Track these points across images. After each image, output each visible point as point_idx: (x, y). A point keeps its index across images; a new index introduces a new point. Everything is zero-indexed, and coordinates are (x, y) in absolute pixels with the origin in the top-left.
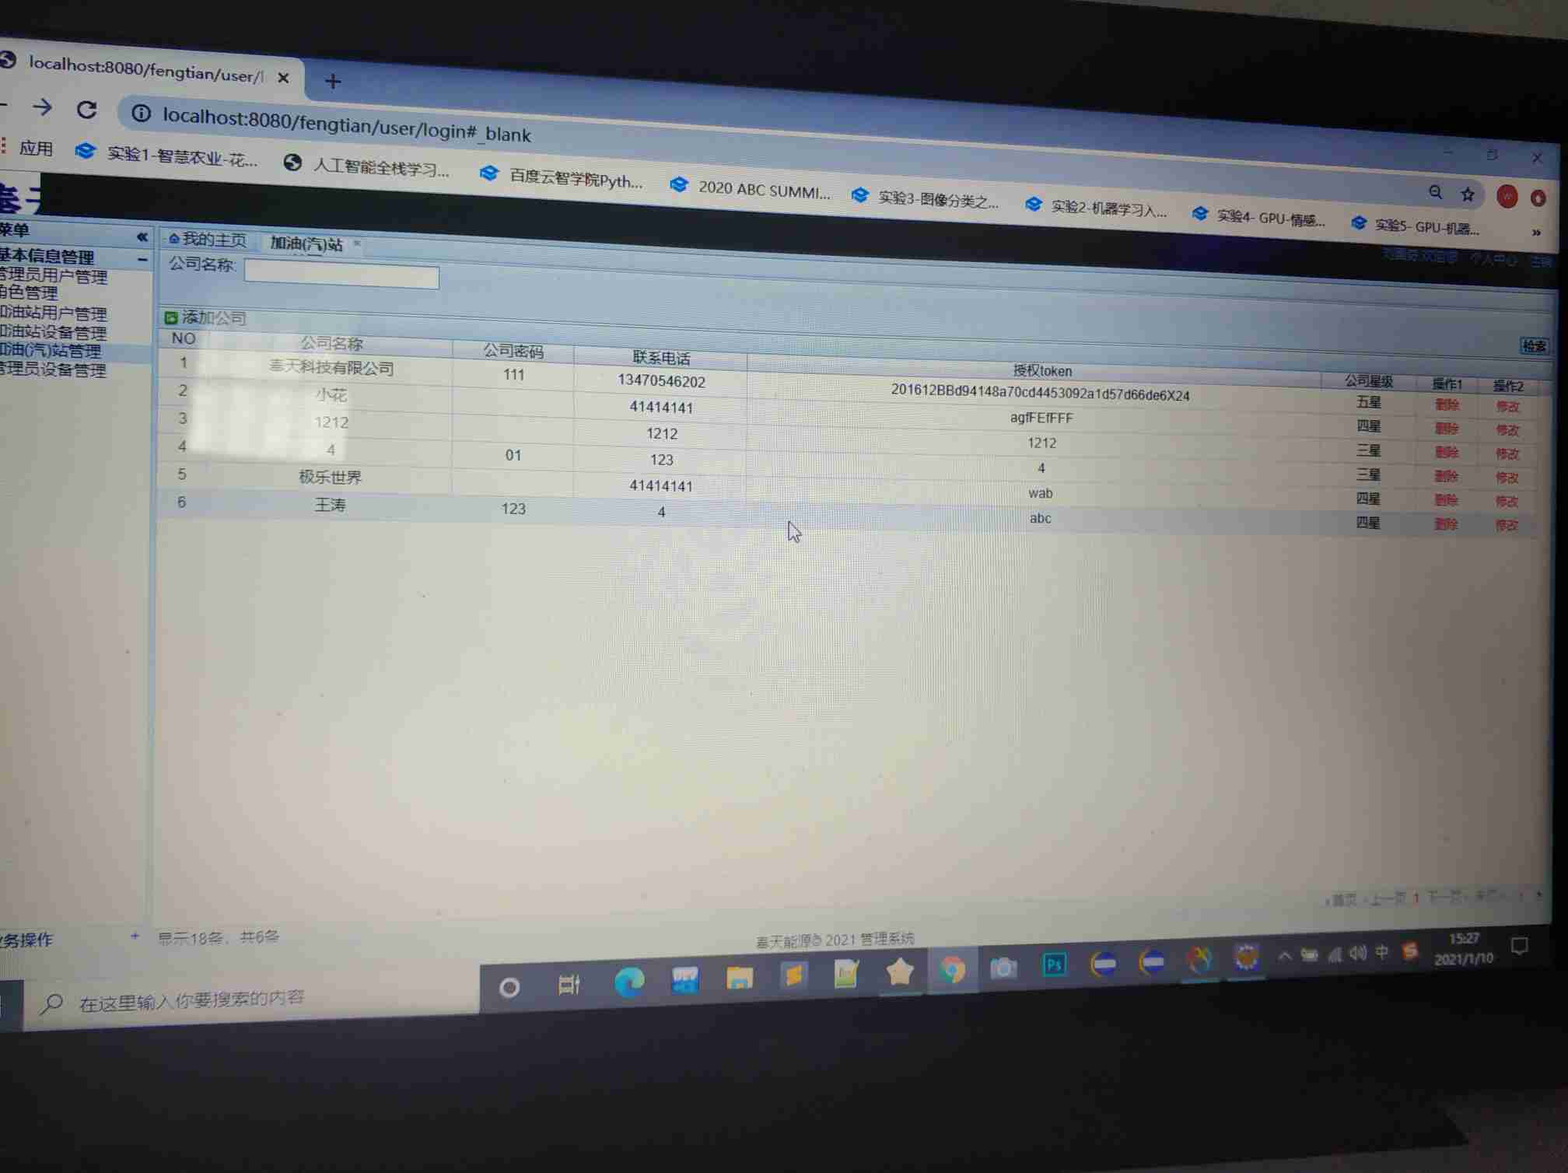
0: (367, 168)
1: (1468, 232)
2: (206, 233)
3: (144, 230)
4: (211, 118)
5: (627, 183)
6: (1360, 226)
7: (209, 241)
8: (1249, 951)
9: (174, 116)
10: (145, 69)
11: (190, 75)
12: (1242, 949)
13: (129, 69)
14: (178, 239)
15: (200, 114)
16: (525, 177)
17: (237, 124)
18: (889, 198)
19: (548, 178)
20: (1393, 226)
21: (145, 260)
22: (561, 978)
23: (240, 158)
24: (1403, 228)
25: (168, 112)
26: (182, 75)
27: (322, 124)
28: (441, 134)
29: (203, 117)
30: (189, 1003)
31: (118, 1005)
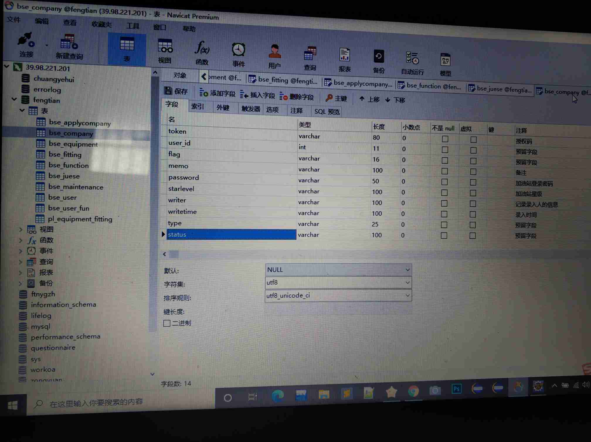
8: (539, 383)
30: (95, 404)
31: (65, 404)
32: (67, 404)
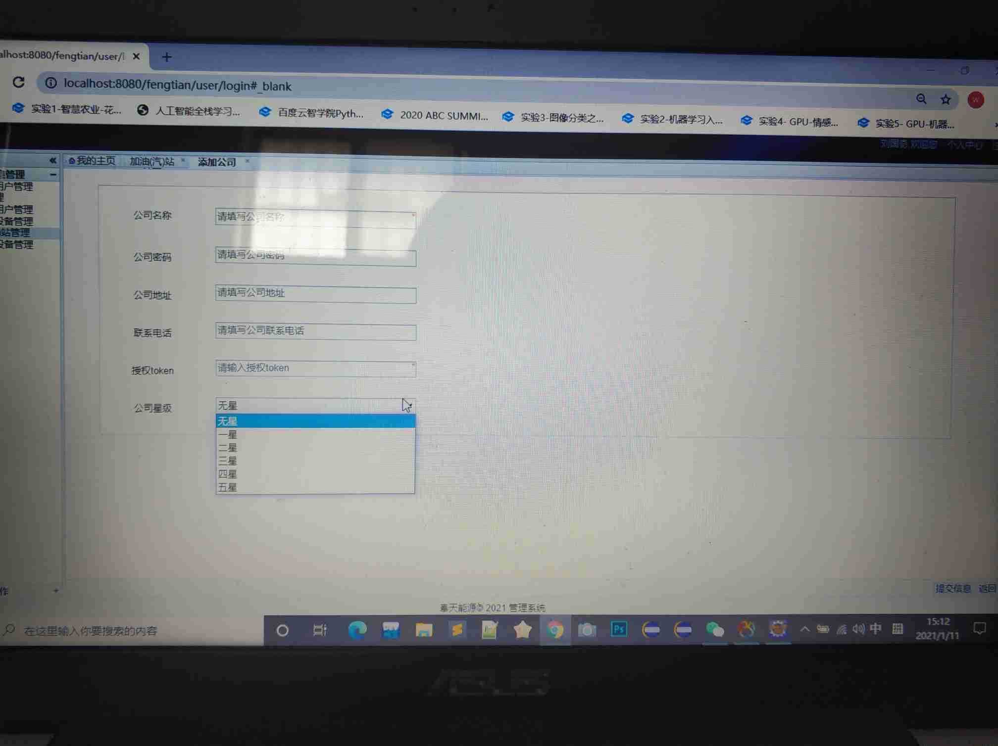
0: (188, 112)
1: (945, 127)
2: (91, 156)
3: (53, 156)
4: (92, 83)
5: (353, 115)
6: (864, 125)
7: (93, 161)
8: (778, 624)
9: (71, 84)
10: (52, 55)
11: (80, 57)
12: (775, 623)
13: (43, 55)
14: (74, 160)
15: (86, 81)
16: (288, 113)
17: (109, 87)
18: (528, 118)
19: (303, 113)
20: (889, 124)
21: (55, 175)
22: (314, 626)
23: (111, 108)
24: (896, 125)
25: (67, 81)
26: (75, 58)
27: (160, 85)
28: (235, 88)
29: (88, 83)
30: (88, 633)
31: (46, 632)
32: (49, 631)
